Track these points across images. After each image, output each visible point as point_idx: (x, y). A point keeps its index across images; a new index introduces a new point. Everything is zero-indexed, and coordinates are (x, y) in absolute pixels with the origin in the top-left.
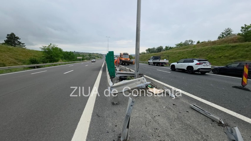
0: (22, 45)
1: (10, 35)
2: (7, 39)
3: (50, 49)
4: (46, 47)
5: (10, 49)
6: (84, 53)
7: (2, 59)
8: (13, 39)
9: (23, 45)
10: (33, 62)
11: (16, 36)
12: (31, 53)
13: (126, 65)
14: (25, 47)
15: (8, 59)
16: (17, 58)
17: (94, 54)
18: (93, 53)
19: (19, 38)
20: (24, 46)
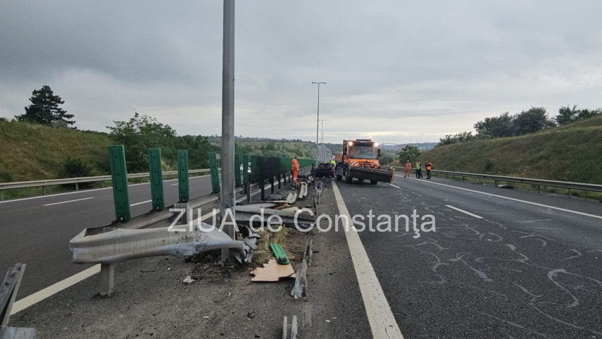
0: (66, 119)
1: (39, 92)
2: (31, 103)
3: (132, 130)
4: (123, 123)
5: (30, 133)
6: (252, 139)
7: (6, 161)
8: (45, 103)
9: (70, 120)
10: (74, 169)
11: (54, 95)
12: (84, 144)
13: (366, 185)
14: (74, 126)
15: (20, 163)
16: (44, 158)
17: (287, 141)
18: (283, 141)
19: (62, 100)
20: (72, 123)
